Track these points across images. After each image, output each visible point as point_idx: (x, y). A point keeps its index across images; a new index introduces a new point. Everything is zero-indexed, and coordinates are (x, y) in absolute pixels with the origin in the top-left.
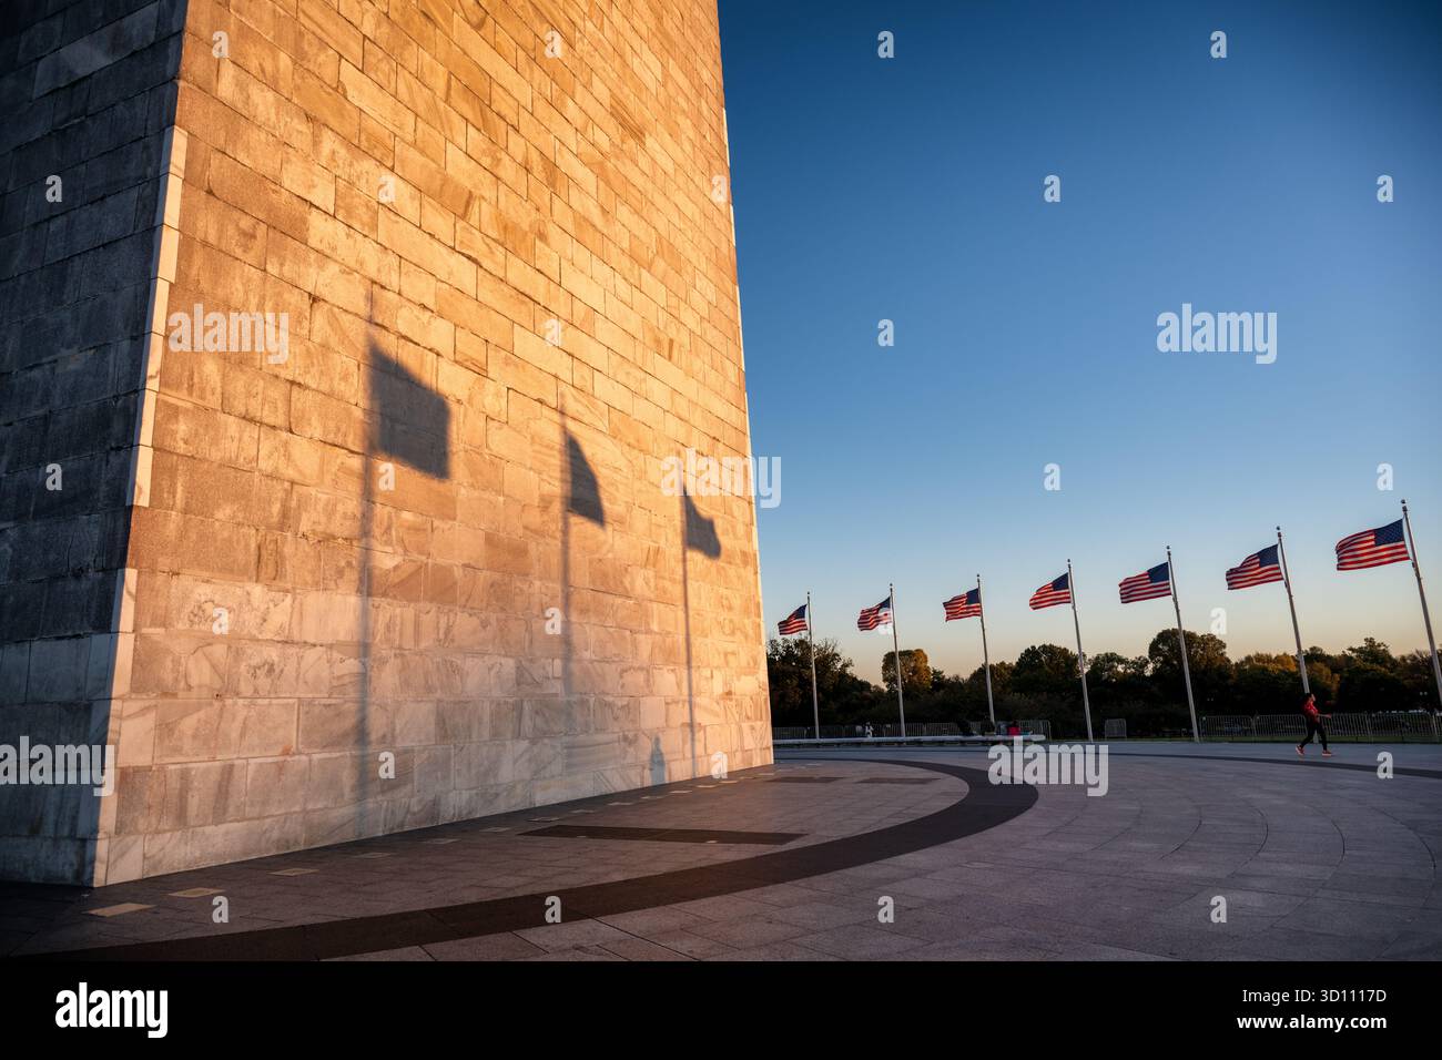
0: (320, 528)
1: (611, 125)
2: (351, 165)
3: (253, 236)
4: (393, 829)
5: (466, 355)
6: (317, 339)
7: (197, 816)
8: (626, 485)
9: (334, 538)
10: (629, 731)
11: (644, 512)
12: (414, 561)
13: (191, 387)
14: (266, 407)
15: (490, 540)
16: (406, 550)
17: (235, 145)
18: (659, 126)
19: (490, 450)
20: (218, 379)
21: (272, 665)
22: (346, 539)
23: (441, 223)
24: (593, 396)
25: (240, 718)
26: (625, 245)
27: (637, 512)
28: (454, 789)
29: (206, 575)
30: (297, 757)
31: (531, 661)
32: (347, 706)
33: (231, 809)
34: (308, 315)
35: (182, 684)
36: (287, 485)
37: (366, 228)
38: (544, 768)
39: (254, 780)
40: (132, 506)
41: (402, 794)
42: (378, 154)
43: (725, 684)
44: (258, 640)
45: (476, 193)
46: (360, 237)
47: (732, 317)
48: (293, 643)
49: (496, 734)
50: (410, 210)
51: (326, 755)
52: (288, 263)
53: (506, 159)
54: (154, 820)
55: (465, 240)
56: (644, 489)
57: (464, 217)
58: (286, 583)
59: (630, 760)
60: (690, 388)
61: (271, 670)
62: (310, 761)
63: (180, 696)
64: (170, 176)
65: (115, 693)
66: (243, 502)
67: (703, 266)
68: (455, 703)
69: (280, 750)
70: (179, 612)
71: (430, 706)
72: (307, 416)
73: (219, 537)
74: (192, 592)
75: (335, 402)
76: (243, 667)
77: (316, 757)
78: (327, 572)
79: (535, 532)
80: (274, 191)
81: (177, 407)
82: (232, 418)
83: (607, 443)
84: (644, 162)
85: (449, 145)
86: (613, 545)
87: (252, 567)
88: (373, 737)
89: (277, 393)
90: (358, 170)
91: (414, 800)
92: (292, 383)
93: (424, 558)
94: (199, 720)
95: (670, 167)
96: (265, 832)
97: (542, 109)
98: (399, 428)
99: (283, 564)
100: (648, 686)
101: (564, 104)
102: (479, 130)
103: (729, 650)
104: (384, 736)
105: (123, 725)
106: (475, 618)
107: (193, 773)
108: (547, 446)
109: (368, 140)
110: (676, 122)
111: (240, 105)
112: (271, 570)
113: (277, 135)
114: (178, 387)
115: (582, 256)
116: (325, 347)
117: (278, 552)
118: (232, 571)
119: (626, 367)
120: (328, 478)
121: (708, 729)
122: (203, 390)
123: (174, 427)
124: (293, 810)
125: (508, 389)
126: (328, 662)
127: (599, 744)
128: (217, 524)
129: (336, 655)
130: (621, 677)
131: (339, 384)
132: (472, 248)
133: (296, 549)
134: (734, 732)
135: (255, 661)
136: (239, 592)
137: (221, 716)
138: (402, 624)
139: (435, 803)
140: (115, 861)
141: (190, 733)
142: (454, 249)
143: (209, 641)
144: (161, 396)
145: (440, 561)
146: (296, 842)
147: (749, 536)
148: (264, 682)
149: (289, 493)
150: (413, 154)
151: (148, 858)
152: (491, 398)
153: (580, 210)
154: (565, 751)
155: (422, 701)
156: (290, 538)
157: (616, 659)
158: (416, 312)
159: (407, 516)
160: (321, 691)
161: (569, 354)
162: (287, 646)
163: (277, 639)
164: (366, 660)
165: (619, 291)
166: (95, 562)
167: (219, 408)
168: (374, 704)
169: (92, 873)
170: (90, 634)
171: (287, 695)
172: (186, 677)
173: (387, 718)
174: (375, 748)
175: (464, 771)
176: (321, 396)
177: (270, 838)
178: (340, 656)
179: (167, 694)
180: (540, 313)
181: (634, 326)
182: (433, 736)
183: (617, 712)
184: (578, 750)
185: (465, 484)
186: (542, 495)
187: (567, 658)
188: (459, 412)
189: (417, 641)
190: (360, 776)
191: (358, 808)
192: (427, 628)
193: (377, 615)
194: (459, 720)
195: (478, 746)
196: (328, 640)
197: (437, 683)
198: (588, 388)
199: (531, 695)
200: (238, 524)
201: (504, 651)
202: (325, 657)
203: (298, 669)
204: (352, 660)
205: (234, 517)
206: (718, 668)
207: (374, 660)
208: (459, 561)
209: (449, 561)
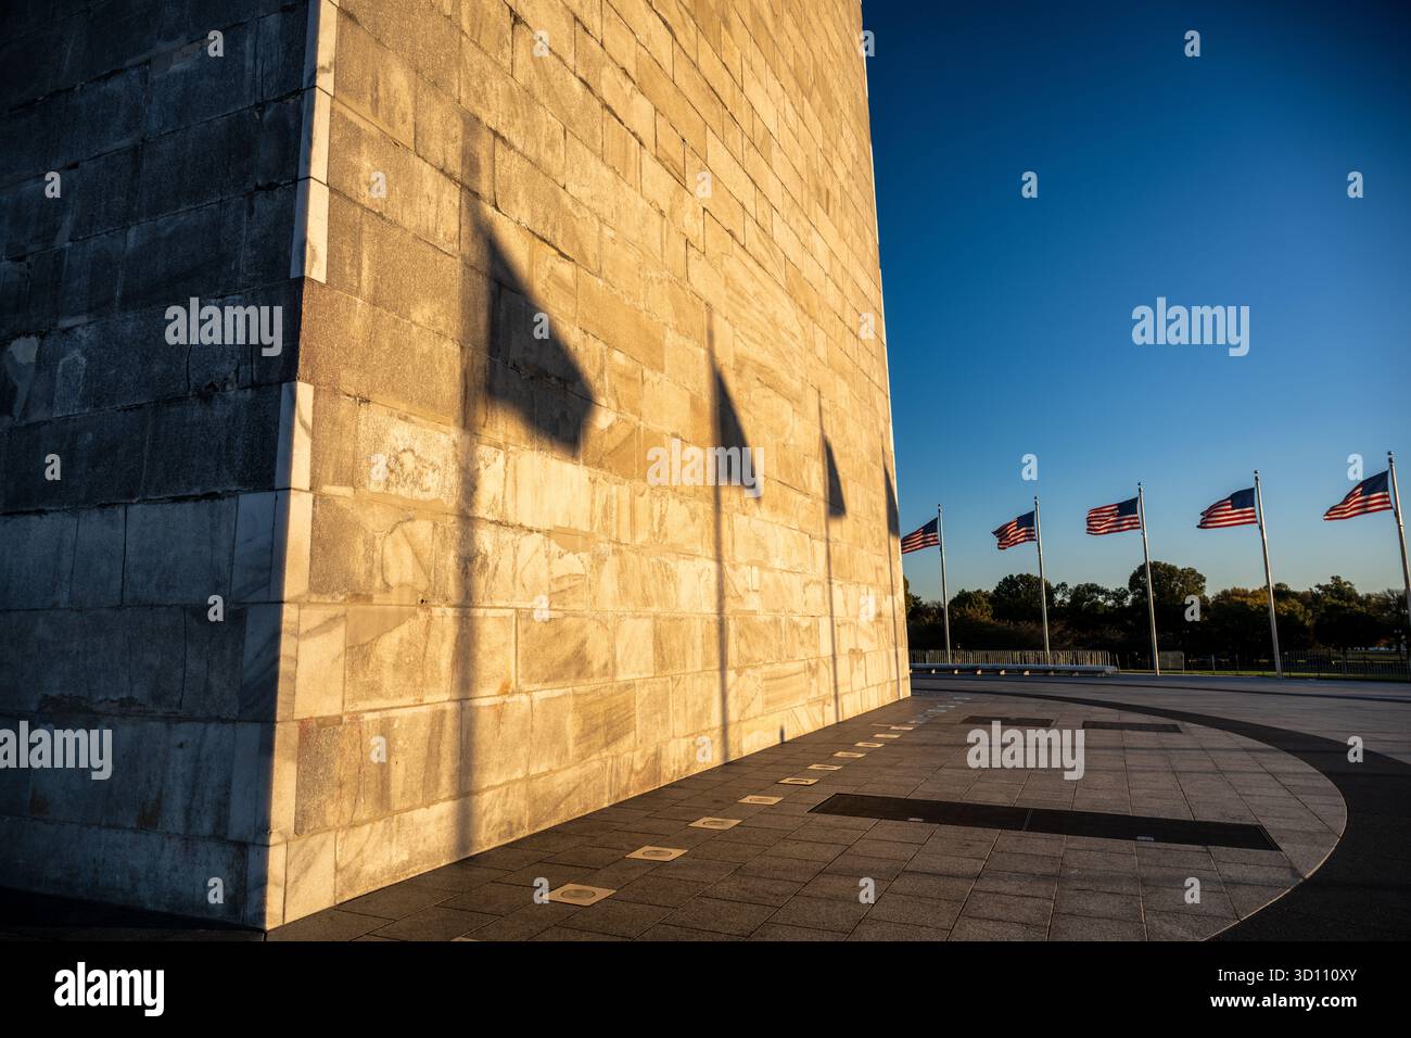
0: (533, 358)
4: (618, 795)
5: (666, 151)
6: (522, 77)
7: (403, 794)
8: (801, 357)
9: (548, 375)
10: (812, 659)
11: (813, 391)
12: (626, 422)
13: (376, 101)
14: (468, 163)
15: (696, 405)
16: (619, 406)
19: (691, 284)
20: (409, 100)
21: (486, 557)
22: (559, 379)
24: (772, 239)
25: (451, 638)
26: (791, 62)
27: (809, 391)
28: (674, 737)
29: (403, 407)
30: (516, 698)
31: (734, 567)
32: (568, 620)
33: (444, 781)
34: (509, 39)
35: (378, 582)
38: (749, 705)
40: (304, 277)
41: (626, 747)
43: (878, 604)
44: (468, 517)
47: (868, 179)
48: (507, 525)
49: (708, 662)
51: (548, 694)
54: (347, 805)
56: (814, 364)
58: (497, 433)
59: (814, 694)
60: (842, 251)
61: (484, 565)
62: (531, 702)
63: (375, 601)
65: (288, 592)
66: (446, 301)
68: (672, 620)
69: (497, 687)
70: (371, 462)
71: (645, 626)
72: (513, 189)
73: (418, 351)
74: (386, 432)
75: (542, 177)
76: (452, 559)
77: (538, 696)
81: (359, 130)
82: (426, 168)
83: (785, 300)
86: (793, 429)
87: (459, 404)
88: (596, 666)
89: (479, 144)
91: (637, 754)
92: (496, 134)
93: (635, 419)
94: (401, 640)
96: (484, 813)
98: (608, 233)
104: (606, 666)
105: (301, 648)
106: (683, 506)
107: (396, 726)
108: (739, 293)
114: (359, 98)
115: (758, 60)
116: (528, 91)
118: (434, 406)
119: (797, 210)
121: (868, 657)
122: (390, 111)
123: (354, 160)
125: (704, 209)
126: (546, 556)
127: (791, 675)
128: (415, 329)
129: (555, 548)
130: (804, 592)
131: (546, 153)
132: (667, 11)
133: (507, 383)
134: (885, 657)
135: (465, 552)
136: (443, 439)
137: (427, 634)
138: (618, 509)
139: (657, 757)
140: (296, 881)
141: (389, 659)
143: (411, 514)
144: (338, 107)
145: (651, 425)
146: (521, 826)
148: (476, 583)
149: (498, 298)
151: (343, 870)
152: (690, 219)
154: (765, 684)
155: (640, 617)
156: (500, 367)
157: (799, 570)
158: (619, 78)
159: (618, 357)
160: (539, 600)
161: (753, 181)
162: (502, 528)
163: (490, 517)
164: (584, 556)
165: (788, 117)
166: (237, 371)
167: (412, 147)
168: (594, 619)
169: (262, 904)
170: (235, 494)
171: (503, 604)
172: (382, 568)
173: (608, 639)
174: (597, 682)
175: (682, 712)
176: (527, 164)
177: (490, 821)
178: (559, 549)
179: (359, 596)
180: (728, 120)
181: (800, 163)
182: (651, 665)
183: (802, 635)
184: (774, 682)
185: (671, 326)
186: (736, 355)
187: (762, 566)
188: (662, 225)
189: (633, 534)
190: (584, 722)
191: (583, 769)
192: (642, 516)
193: (594, 493)
194: (674, 643)
195: (693, 679)
196: (545, 525)
197: (653, 593)
198: (768, 229)
199: (735, 612)
200: (440, 334)
201: (711, 553)
202: (542, 550)
203: (515, 565)
204: (571, 554)
205: (434, 323)
206: (871, 584)
207: (593, 557)
208: (668, 429)
209: (660, 427)
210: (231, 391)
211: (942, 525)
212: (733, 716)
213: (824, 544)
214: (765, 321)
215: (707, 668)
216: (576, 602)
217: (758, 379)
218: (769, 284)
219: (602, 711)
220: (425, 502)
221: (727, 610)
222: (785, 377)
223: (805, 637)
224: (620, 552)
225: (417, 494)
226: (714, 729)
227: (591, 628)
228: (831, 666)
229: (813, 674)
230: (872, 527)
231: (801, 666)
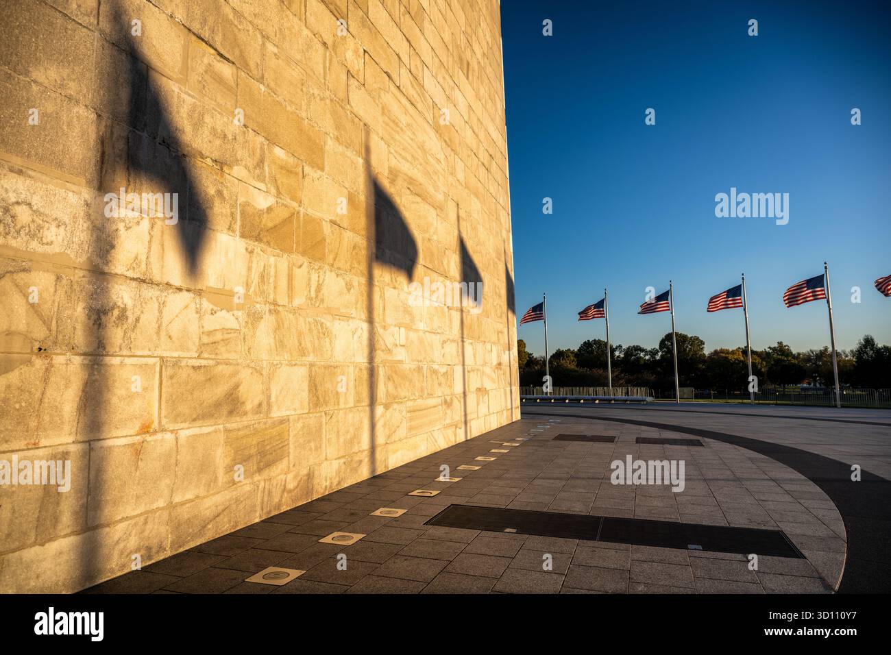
4: (270, 511)
8: (444, 177)
9: (202, 155)
10: (448, 395)
11: (454, 204)
12: (286, 206)
15: (353, 200)
16: (279, 192)
19: (352, 107)
21: (124, 310)
22: (215, 161)
24: (423, 86)
25: (78, 384)
27: (450, 203)
28: (326, 459)
29: (17, 161)
30: (159, 436)
31: (384, 328)
32: (220, 368)
36: (140, 66)
38: (395, 431)
41: (279, 471)
43: (499, 356)
47: (498, 61)
49: (359, 400)
51: (195, 431)
56: (454, 184)
59: (448, 421)
60: (478, 107)
61: (122, 317)
62: (177, 439)
66: (77, 67)
67: (484, 11)
68: (326, 367)
69: (137, 428)
71: (300, 373)
73: (39, 109)
76: (80, 310)
77: (184, 434)
83: (432, 134)
86: (436, 228)
87: (92, 167)
88: (249, 406)
91: (290, 476)
93: (295, 205)
96: (118, 542)
98: (271, 48)
103: (499, 330)
104: (260, 405)
106: (340, 279)
108: (394, 121)
120: (193, 77)
121: (490, 393)
124: (154, 506)
125: (365, 51)
126: (197, 312)
127: (430, 408)
128: (35, 88)
129: (207, 306)
130: (443, 348)
133: (154, 157)
134: (503, 395)
138: (275, 276)
139: (310, 476)
143: (26, 265)
145: (310, 211)
146: (161, 548)
149: (144, 77)
152: (352, 55)
154: (409, 415)
155: (296, 365)
156: (145, 140)
157: (439, 331)
159: (278, 151)
160: (188, 350)
161: (408, 41)
162: (145, 285)
163: (130, 274)
164: (239, 314)
168: (248, 366)
171: (146, 353)
173: (262, 383)
174: (250, 419)
175: (334, 440)
177: (125, 546)
178: (211, 306)
181: (447, 37)
182: (306, 404)
183: (440, 378)
184: (417, 413)
185: (331, 135)
186: (390, 168)
187: (408, 328)
188: (325, 54)
189: (291, 297)
190: (236, 453)
191: (235, 493)
192: (299, 282)
193: (251, 261)
194: (328, 385)
195: (345, 413)
197: (309, 346)
198: (420, 78)
199: (384, 362)
200: (69, 98)
201: (364, 316)
202: (193, 305)
203: (159, 319)
204: (224, 312)
205: (62, 86)
206: (494, 343)
207: (248, 315)
208: (328, 217)
209: (319, 214)
211: (545, 307)
212: (380, 440)
213: (459, 313)
214: (415, 147)
215: (359, 405)
216: (229, 352)
217: (408, 188)
218: (420, 120)
219: (254, 442)
220: (45, 255)
221: (377, 360)
222: (431, 189)
223: (443, 380)
224: (277, 312)
225: (35, 246)
226: (364, 451)
227: (245, 375)
228: (462, 400)
229: (448, 406)
230: (495, 304)
231: (439, 401)
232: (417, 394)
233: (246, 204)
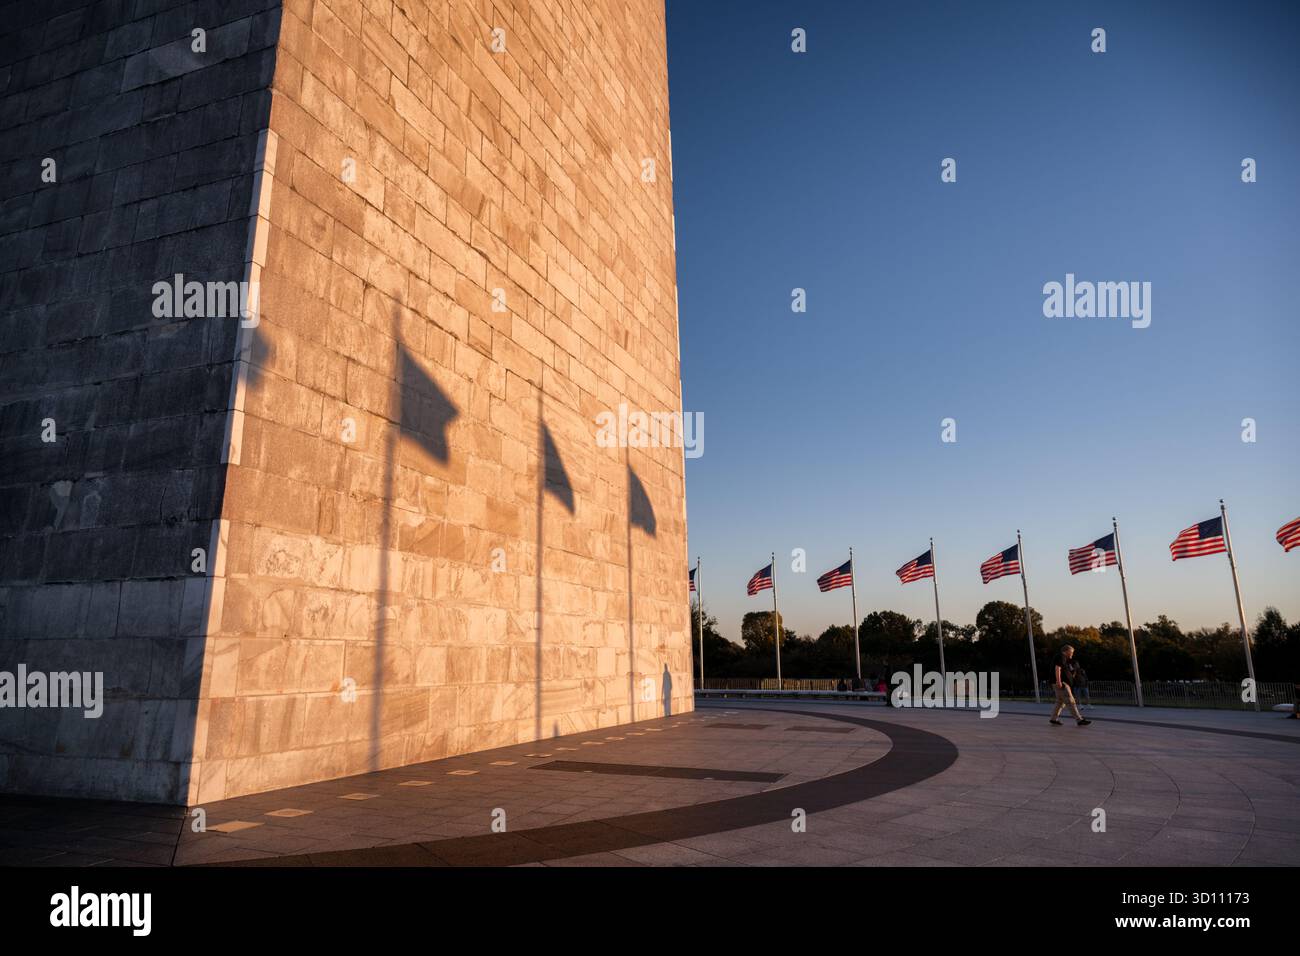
0: (366, 489)
1: (587, 141)
2: (397, 168)
3: (323, 228)
4: (412, 760)
5: (476, 339)
6: (367, 320)
7: (267, 744)
8: (592, 459)
9: (376, 498)
10: (589, 678)
11: (603, 482)
12: (434, 521)
13: (274, 360)
14: (329, 380)
15: (491, 504)
16: (428, 511)
17: (312, 149)
18: (622, 144)
19: (493, 423)
20: (294, 353)
21: (327, 610)
23: (460, 221)
24: (569, 379)
25: (302, 658)
26: (595, 247)
27: (598, 482)
28: (459, 725)
29: (280, 527)
30: (343, 693)
31: (518, 613)
33: (293, 739)
34: (362, 299)
35: (259, 625)
36: (342, 449)
37: (406, 225)
38: (525, 709)
39: (310, 712)
40: (227, 463)
41: (419, 730)
42: (416, 159)
43: (661, 638)
44: (317, 587)
45: (487, 197)
46: (401, 232)
47: (671, 312)
48: (343, 590)
49: (491, 677)
50: (439, 209)
51: (364, 692)
52: (348, 254)
53: (510, 168)
54: (235, 746)
55: (478, 238)
56: (604, 463)
57: (478, 217)
58: (339, 536)
59: (589, 703)
60: (640, 375)
61: (326, 615)
63: (257, 636)
64: (264, 173)
65: (210, 631)
66: (310, 463)
67: (651, 268)
68: (462, 648)
69: (331, 686)
70: (259, 559)
71: (440, 653)
72: (358, 388)
73: (291, 495)
74: (269, 542)
75: (380, 377)
76: (305, 612)
78: (370, 528)
79: (523, 497)
80: (340, 190)
82: (303, 389)
83: (578, 420)
84: (610, 174)
85: (469, 154)
87: (315, 522)
88: (400, 677)
89: (337, 367)
90: (402, 172)
91: (429, 735)
92: (349, 358)
93: (440, 518)
94: (271, 657)
95: (629, 181)
96: (317, 760)
97: (537, 125)
99: (338, 520)
100: (604, 638)
101: (553, 121)
102: (491, 141)
103: (664, 608)
104: (408, 677)
105: (215, 660)
106: (477, 574)
107: (265, 705)
109: (410, 148)
110: (634, 141)
111: (317, 113)
112: (327, 526)
113: (344, 140)
115: (563, 254)
116: (374, 328)
117: (334, 510)
118: (299, 525)
119: (594, 353)
120: (373, 444)
121: (646, 678)
122: (283, 362)
124: (338, 741)
125: (507, 370)
126: (369, 609)
127: (567, 689)
129: (375, 603)
130: (584, 630)
131: (382, 362)
132: (483, 245)
133: (348, 506)
135: (314, 607)
136: (304, 543)
137: (287, 655)
138: (423, 577)
139: (444, 738)
140: (205, 783)
141: (263, 668)
142: (469, 245)
143: (281, 586)
145: (453, 521)
146: (340, 771)
147: (680, 505)
148: (320, 625)
149: (344, 456)
150: (443, 162)
151: (230, 781)
152: (494, 380)
153: (563, 215)
155: (436, 646)
156: (343, 497)
157: (580, 613)
158: (441, 300)
159: (429, 481)
160: (362, 635)
161: (553, 341)
162: (339, 593)
163: (331, 586)
164: (396, 608)
165: (590, 287)
166: (188, 512)
167: (294, 379)
168: (401, 647)
169: (186, 793)
170: (184, 577)
172: (263, 618)
173: (411, 660)
174: (400, 687)
175: (466, 710)
176: (369, 371)
178: (378, 604)
179: (249, 633)
180: (532, 304)
181: (600, 318)
182: (444, 678)
183: (580, 661)
184: (551, 693)
185: (473, 454)
186: (529, 467)
188: (470, 389)
189: (434, 592)
192: (442, 580)
193: (405, 568)
194: (463, 664)
195: (477, 688)
196: (370, 590)
197: (448, 630)
198: (565, 372)
199: (517, 644)
200: (305, 482)
202: (366, 604)
203: (346, 614)
204: (386, 607)
205: (302, 477)
206: (655, 623)
207: (402, 608)
208: (467, 522)
209: (460, 522)
210: (185, 522)
211: (775, 569)
215: (490, 681)
216: (388, 636)
220: (290, 579)
223: (583, 662)
224: (423, 605)
225: (286, 575)
227: (399, 653)
229: (589, 689)
230: (658, 580)
231: (578, 683)
232: (551, 675)
233: (404, 525)
